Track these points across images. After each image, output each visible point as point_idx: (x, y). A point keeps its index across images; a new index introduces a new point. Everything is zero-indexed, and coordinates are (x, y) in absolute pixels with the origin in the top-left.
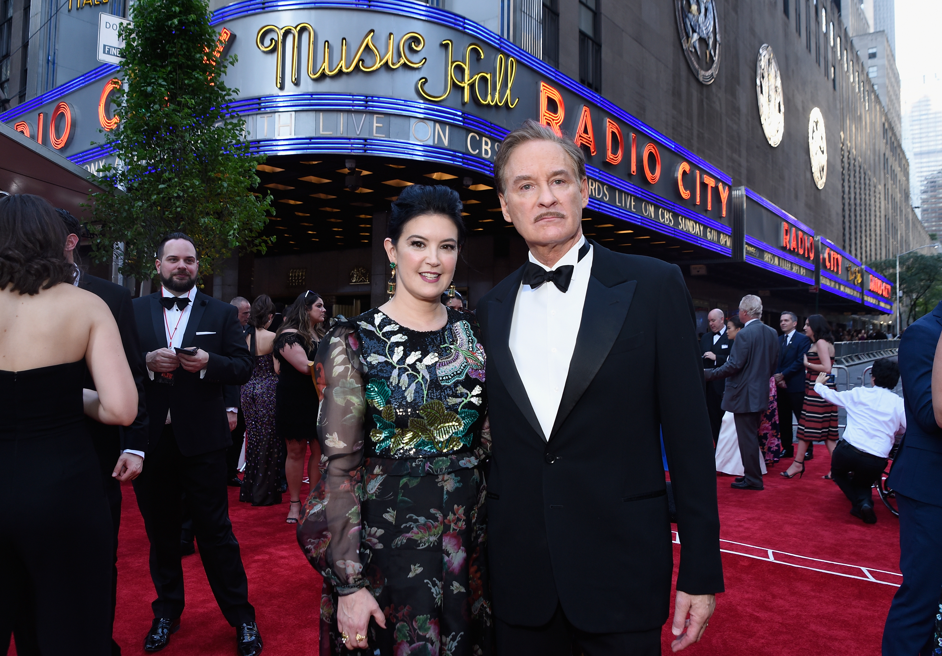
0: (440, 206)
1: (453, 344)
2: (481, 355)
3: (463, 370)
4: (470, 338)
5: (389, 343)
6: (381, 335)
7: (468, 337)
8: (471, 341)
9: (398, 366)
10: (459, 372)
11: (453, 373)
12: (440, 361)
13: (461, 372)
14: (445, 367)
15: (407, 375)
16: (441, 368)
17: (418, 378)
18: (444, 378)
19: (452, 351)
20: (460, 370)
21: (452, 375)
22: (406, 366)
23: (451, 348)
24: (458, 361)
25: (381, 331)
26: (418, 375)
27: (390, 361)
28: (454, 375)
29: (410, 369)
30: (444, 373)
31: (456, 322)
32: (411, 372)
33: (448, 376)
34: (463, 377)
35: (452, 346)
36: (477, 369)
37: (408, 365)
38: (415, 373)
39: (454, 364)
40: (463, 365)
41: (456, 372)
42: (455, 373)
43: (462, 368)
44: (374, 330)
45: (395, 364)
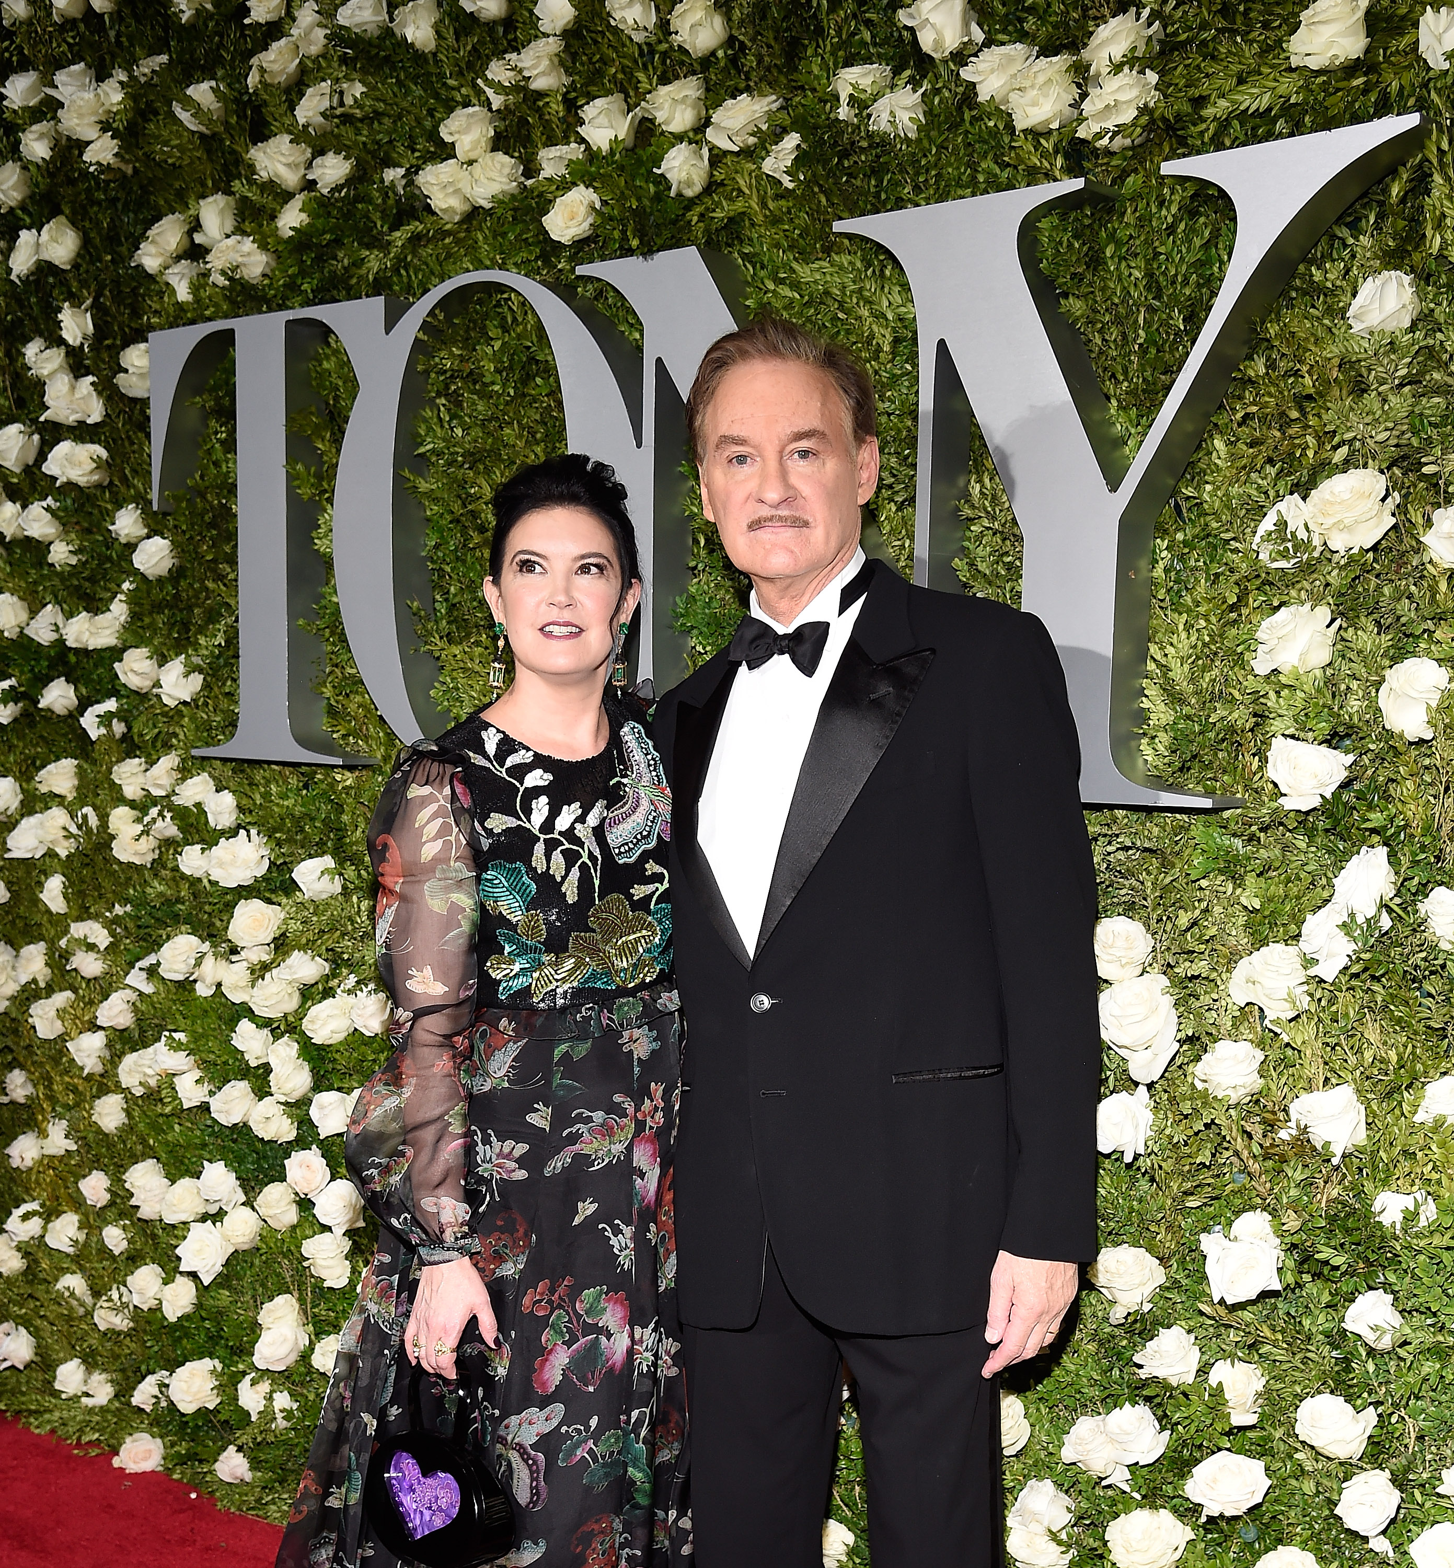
1: (626, 776)
3: (651, 827)
4: (649, 757)
5: (522, 790)
6: (504, 776)
7: (646, 754)
8: (651, 762)
9: (542, 837)
10: (645, 833)
11: (636, 837)
12: (611, 815)
13: (649, 832)
14: (621, 827)
15: (562, 852)
16: (615, 830)
17: (581, 856)
18: (622, 850)
19: (628, 790)
20: (648, 828)
21: (635, 841)
22: (556, 836)
23: (625, 785)
24: (641, 809)
25: (501, 766)
26: (580, 850)
27: (527, 825)
28: (638, 840)
29: (565, 841)
30: (620, 840)
31: (622, 726)
32: (567, 846)
33: (627, 844)
34: (654, 842)
35: (625, 781)
37: (560, 833)
38: (575, 848)
39: (634, 817)
40: (651, 818)
41: (641, 833)
43: (649, 823)
44: (488, 765)
45: (537, 833)
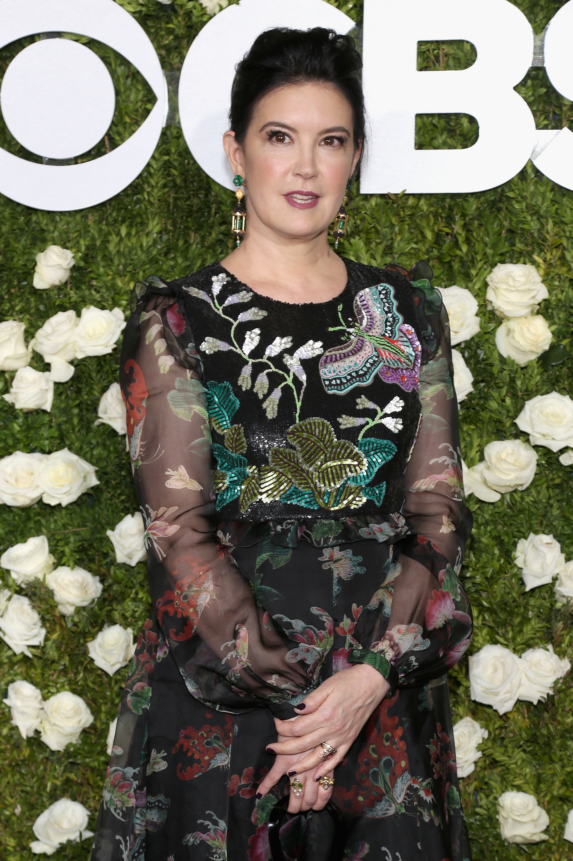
0: (318, 67)
1: (353, 326)
2: (408, 344)
3: (369, 368)
4: (390, 315)
5: (235, 324)
6: (220, 312)
7: (387, 313)
8: (391, 319)
9: (251, 361)
10: (361, 372)
11: (350, 374)
12: (327, 354)
13: (366, 373)
14: (336, 365)
15: (268, 374)
16: (329, 366)
17: (286, 380)
18: (334, 382)
19: (352, 337)
20: (365, 369)
21: (349, 377)
22: (264, 360)
23: (350, 334)
24: (362, 353)
25: (221, 304)
26: (286, 375)
27: (239, 351)
28: (352, 377)
29: (272, 366)
30: (333, 374)
31: (363, 288)
32: (274, 369)
33: (340, 379)
34: (370, 381)
35: (351, 330)
36: (397, 369)
37: (269, 358)
38: (280, 372)
39: (353, 358)
40: (371, 361)
41: (357, 372)
42: (354, 374)
43: (368, 365)
44: (209, 301)
45: (246, 358)
